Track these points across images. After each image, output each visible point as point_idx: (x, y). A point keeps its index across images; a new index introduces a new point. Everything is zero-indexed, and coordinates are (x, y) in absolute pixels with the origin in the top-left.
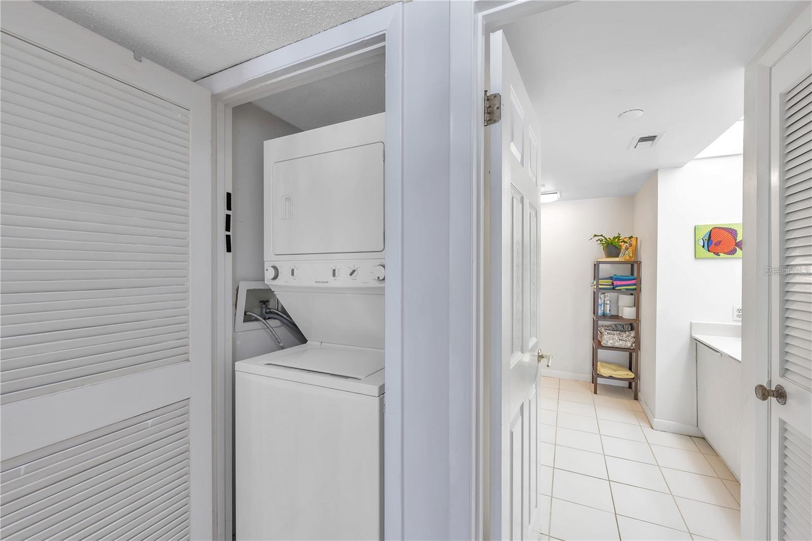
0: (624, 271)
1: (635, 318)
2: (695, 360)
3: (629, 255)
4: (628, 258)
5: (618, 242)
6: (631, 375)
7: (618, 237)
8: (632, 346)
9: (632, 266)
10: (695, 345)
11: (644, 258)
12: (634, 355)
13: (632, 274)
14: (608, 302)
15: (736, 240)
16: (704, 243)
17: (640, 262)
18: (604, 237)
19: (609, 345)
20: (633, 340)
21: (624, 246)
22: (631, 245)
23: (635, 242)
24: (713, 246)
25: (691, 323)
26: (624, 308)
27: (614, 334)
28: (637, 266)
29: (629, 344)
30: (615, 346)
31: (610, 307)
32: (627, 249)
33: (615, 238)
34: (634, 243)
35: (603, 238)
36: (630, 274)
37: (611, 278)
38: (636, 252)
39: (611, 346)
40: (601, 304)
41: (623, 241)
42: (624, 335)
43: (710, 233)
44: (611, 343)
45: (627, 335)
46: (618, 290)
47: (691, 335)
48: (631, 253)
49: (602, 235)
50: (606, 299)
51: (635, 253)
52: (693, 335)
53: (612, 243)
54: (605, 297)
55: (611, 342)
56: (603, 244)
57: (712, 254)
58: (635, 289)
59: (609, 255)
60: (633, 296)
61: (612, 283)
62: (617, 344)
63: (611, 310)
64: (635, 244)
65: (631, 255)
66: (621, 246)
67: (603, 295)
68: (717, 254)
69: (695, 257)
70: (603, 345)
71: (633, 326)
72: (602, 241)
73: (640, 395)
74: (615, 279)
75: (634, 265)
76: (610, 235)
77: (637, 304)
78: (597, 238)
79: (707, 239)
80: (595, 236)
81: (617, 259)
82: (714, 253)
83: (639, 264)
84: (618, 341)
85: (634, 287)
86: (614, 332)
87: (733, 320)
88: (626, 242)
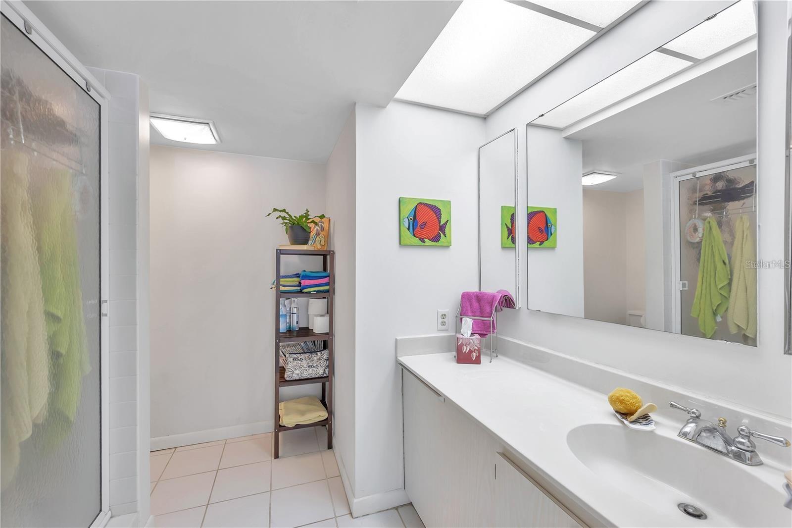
0: (314, 264)
1: (328, 332)
2: (401, 394)
3: (320, 243)
4: (319, 247)
5: (305, 222)
6: (324, 415)
7: (306, 216)
8: (325, 373)
9: (325, 257)
10: (401, 372)
11: (338, 246)
12: (327, 384)
13: (325, 269)
14: (295, 310)
15: (440, 222)
16: (409, 222)
17: (334, 253)
18: (287, 213)
19: (295, 377)
20: (326, 363)
21: (314, 229)
22: (323, 229)
23: (328, 226)
24: (418, 229)
25: (396, 339)
26: (315, 318)
27: (301, 360)
28: (330, 258)
29: (320, 371)
30: (302, 378)
31: (298, 317)
32: (318, 234)
33: (302, 217)
34: (326, 226)
35: (288, 216)
36: (321, 269)
37: (297, 275)
38: (328, 238)
39: (297, 378)
40: (285, 315)
41: (313, 222)
42: (315, 358)
43: (416, 209)
44: (298, 374)
45: (318, 357)
46: (306, 293)
47: (396, 357)
48: (323, 240)
49: (284, 211)
50: (293, 305)
51: (328, 240)
52: (399, 358)
53: (298, 224)
54: (291, 303)
55: (297, 372)
56: (286, 223)
57: (416, 241)
58: (328, 291)
59: (296, 240)
60: (327, 299)
61: (300, 283)
62: (305, 375)
63: (300, 322)
64: (327, 228)
65: (323, 243)
66: (310, 228)
67: (289, 300)
68: (422, 240)
69: (400, 244)
70: (287, 379)
71: (326, 343)
72: (284, 218)
73: (335, 442)
74: (303, 276)
75: (326, 256)
76: (296, 212)
77: (330, 311)
78: (277, 214)
79: (412, 218)
80: (275, 210)
81: (304, 247)
82: (420, 239)
83: (332, 254)
84: (307, 368)
85: (326, 288)
86: (303, 356)
87: (438, 330)
88: (316, 224)
